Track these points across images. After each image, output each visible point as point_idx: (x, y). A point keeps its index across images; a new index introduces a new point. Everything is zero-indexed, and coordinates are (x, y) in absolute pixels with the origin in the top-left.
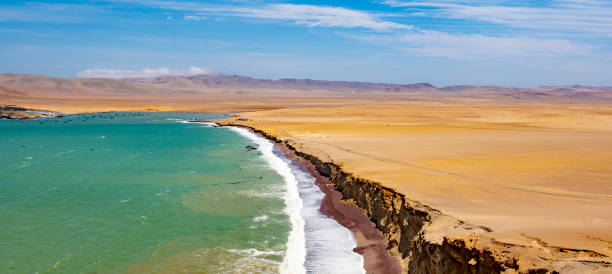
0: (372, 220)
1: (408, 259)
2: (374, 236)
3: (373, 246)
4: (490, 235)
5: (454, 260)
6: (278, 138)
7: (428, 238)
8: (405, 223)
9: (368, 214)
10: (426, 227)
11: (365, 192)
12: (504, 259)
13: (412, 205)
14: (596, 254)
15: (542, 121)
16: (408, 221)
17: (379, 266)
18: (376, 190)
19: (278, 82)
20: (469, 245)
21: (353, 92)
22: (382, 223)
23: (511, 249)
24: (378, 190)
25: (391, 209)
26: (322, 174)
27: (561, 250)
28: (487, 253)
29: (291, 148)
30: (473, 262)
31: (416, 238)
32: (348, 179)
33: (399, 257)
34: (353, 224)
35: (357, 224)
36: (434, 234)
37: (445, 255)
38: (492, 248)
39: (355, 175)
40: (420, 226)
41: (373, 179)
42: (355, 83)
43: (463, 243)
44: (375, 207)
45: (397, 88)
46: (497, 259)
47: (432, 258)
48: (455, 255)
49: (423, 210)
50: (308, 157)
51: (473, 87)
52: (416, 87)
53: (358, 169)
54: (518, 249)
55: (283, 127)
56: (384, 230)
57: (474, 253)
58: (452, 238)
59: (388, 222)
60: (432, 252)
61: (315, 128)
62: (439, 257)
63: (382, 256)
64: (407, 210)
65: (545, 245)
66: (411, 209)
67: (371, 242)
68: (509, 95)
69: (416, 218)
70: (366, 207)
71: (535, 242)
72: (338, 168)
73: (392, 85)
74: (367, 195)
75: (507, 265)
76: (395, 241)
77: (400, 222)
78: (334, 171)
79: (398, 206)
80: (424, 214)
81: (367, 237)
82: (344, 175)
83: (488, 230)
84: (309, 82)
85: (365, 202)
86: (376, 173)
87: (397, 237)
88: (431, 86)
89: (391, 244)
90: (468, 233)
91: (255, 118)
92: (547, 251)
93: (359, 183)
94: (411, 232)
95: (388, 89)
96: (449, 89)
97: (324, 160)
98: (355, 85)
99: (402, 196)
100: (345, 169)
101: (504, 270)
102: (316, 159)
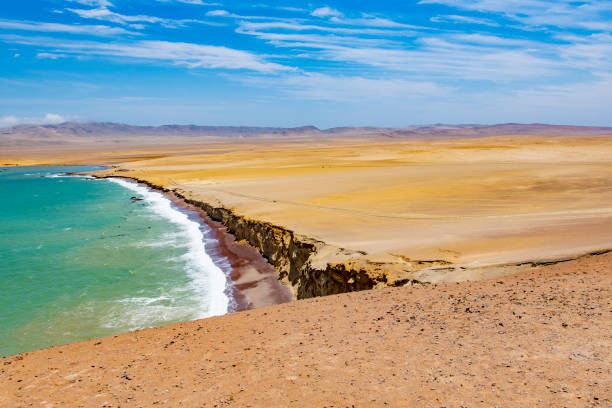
0: (264, 256)
1: (297, 286)
2: (266, 270)
3: (265, 278)
4: (366, 257)
5: (335, 281)
6: (165, 188)
7: (314, 266)
8: (294, 255)
9: (261, 252)
10: (312, 257)
11: (256, 232)
12: (376, 276)
13: (300, 239)
14: (445, 262)
15: (409, 157)
16: (297, 254)
17: (272, 294)
18: (267, 229)
19: (159, 128)
20: (348, 268)
21: (241, 137)
22: (274, 258)
23: (381, 267)
24: (269, 229)
25: (281, 245)
26: (214, 219)
27: (420, 263)
28: (363, 272)
29: (179, 196)
30: (351, 281)
31: (304, 267)
32: (240, 222)
33: (289, 284)
34: (246, 261)
35: (251, 260)
36: (318, 262)
37: (328, 279)
38: (367, 267)
39: (247, 218)
40: (306, 256)
41: (263, 219)
42: (242, 128)
43: (343, 266)
44: (267, 244)
45: (284, 131)
46: (371, 276)
47: (317, 282)
48: (337, 277)
49: (309, 242)
50: (198, 204)
51: (353, 129)
52: (301, 130)
53: (249, 212)
54: (387, 266)
55: (169, 176)
56: (276, 264)
57: (353, 274)
58: (334, 264)
59: (278, 257)
60: (318, 277)
61: (203, 175)
62: (323, 281)
63: (274, 286)
64: (296, 244)
65: (408, 260)
66: (299, 243)
67: (264, 276)
68: (383, 135)
69: (304, 250)
70: (258, 246)
71: (400, 259)
72: (229, 212)
73: (279, 129)
74: (259, 235)
75: (379, 280)
76: (285, 272)
77: (289, 255)
78: (225, 215)
79: (287, 241)
80: (311, 246)
81: (260, 271)
82: (236, 218)
83: (364, 253)
84: (193, 128)
85: (257, 241)
86: (268, 214)
87: (287, 269)
88: (316, 128)
89: (282, 275)
90: (348, 257)
91: (137, 168)
92: (409, 264)
93: (251, 224)
94: (299, 262)
95: (275, 133)
96: (331, 131)
97: (215, 205)
98: (241, 130)
99: (291, 233)
100: (237, 213)
101: (376, 284)
102: (207, 205)
